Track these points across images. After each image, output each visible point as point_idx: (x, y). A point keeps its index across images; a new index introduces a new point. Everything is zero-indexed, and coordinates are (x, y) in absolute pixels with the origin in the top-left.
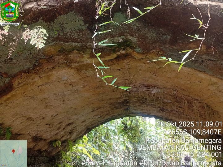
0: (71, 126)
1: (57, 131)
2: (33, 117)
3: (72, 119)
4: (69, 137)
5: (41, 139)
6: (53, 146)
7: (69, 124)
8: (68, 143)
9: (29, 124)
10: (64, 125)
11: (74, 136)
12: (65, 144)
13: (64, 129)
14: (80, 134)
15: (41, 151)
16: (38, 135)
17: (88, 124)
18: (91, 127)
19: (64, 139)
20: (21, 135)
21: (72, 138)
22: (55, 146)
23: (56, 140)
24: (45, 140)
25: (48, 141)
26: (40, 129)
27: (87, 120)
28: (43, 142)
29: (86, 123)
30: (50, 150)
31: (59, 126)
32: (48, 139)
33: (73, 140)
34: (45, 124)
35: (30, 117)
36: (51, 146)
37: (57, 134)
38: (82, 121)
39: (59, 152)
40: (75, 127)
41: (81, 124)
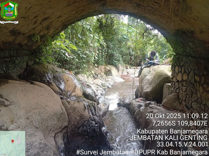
0: (47, 21)
1: (34, 26)
3: (47, 13)
4: (46, 32)
5: (19, 33)
6: (33, 41)
7: (45, 19)
8: (46, 38)
10: (40, 19)
11: (52, 31)
12: (44, 39)
13: (40, 24)
14: (57, 30)
15: (22, 44)
16: (16, 29)
18: (67, 23)
19: (42, 34)
21: (50, 34)
22: (35, 41)
23: (34, 35)
24: (23, 34)
25: (26, 35)
27: (63, 16)
28: (21, 36)
29: (62, 19)
30: (30, 44)
31: (34, 20)
32: (26, 33)
33: (52, 36)
34: (20, 17)
36: (30, 40)
37: (34, 28)
38: (58, 16)
39: (39, 46)
40: (51, 22)
41: (57, 19)
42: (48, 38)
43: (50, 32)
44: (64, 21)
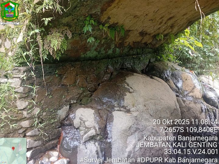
0: (172, 20)
1: (160, 26)
2: (138, 15)
3: (172, 13)
4: (170, 30)
5: (146, 34)
6: (157, 40)
8: (170, 36)
9: (136, 21)
10: (165, 19)
11: (175, 29)
12: (167, 37)
13: (165, 23)
14: (181, 27)
15: (147, 43)
16: (144, 31)
19: (166, 32)
20: (131, 31)
21: (173, 32)
22: (158, 39)
23: (159, 34)
24: (149, 34)
25: (152, 35)
26: (144, 25)
27: (189, 13)
28: (147, 36)
29: (187, 16)
30: (154, 43)
31: (161, 20)
32: (152, 33)
33: (175, 34)
34: (148, 20)
35: (136, 15)
36: (154, 39)
37: (159, 28)
38: (183, 14)
39: (162, 44)
40: (176, 21)
41: (182, 17)
42: (171, 36)
43: (174, 30)
44: (189, 18)
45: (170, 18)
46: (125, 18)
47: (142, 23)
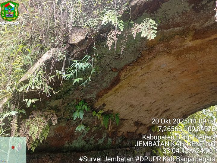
0: (167, 112)
1: (155, 117)
2: (134, 104)
3: (168, 106)
5: (141, 124)
6: (152, 131)
7: (166, 111)
9: (131, 110)
10: (161, 111)
13: (161, 115)
15: (142, 135)
16: (139, 121)
17: (185, 110)
18: (187, 114)
19: (161, 124)
20: (126, 120)
22: (154, 131)
24: (144, 125)
25: (147, 126)
26: (140, 115)
27: (184, 107)
28: (143, 127)
29: (182, 110)
31: (156, 112)
32: (147, 124)
34: (144, 110)
35: (133, 104)
36: (150, 130)
38: (178, 108)
40: (171, 114)
41: (177, 110)
45: (166, 110)
46: (121, 106)
47: (138, 113)
